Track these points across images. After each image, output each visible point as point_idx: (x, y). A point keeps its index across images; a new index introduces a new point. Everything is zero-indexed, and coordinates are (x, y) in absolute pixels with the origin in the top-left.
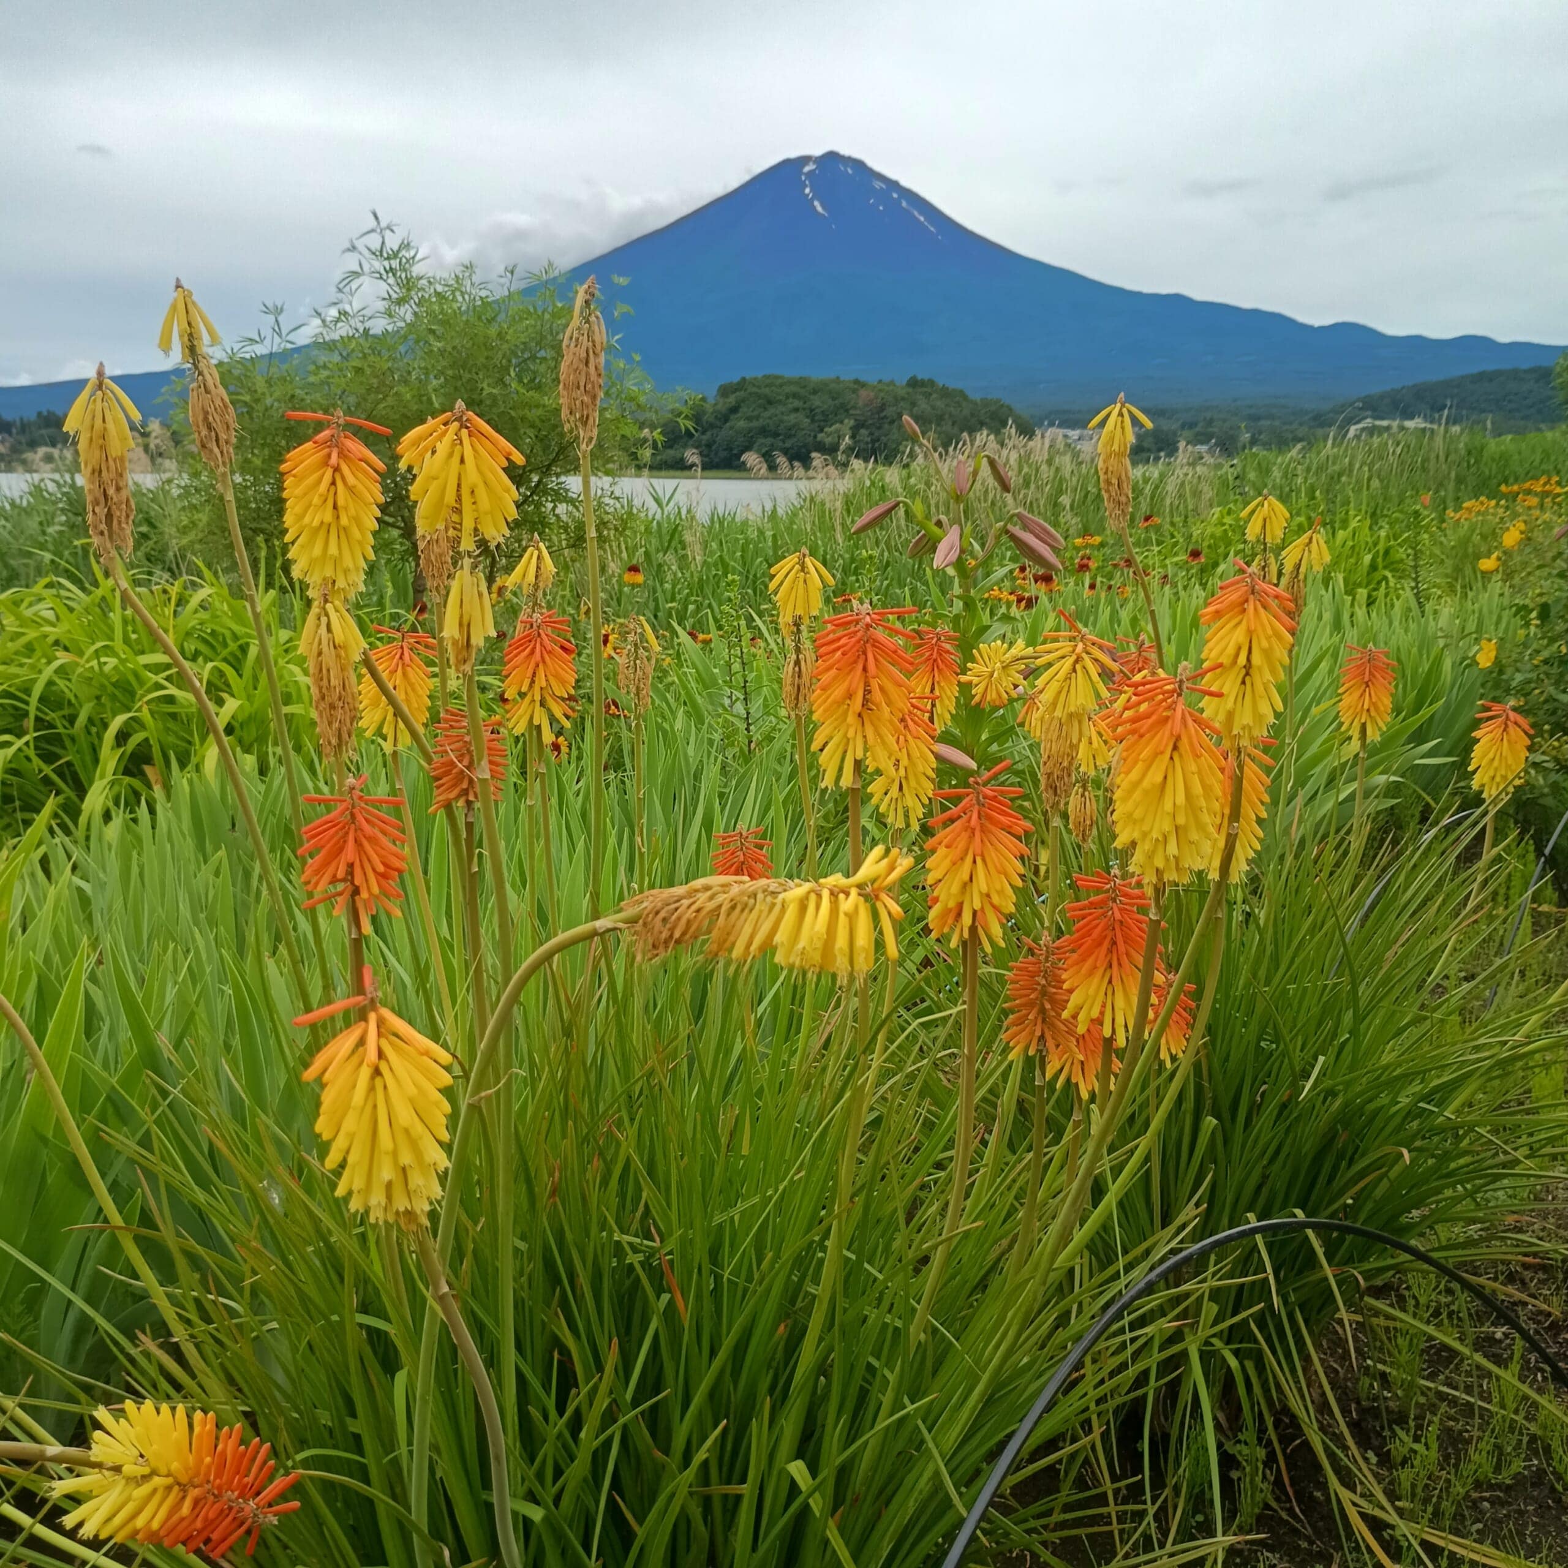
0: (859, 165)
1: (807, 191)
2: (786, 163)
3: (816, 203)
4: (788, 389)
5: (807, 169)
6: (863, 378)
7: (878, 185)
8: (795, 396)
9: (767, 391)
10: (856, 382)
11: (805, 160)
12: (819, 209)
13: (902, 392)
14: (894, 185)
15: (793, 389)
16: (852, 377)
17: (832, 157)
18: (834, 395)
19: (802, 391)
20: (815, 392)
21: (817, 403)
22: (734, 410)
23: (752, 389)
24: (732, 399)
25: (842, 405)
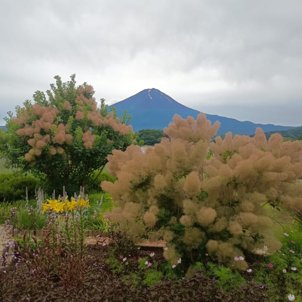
0: (158, 91)
1: (149, 95)
2: (145, 90)
4: (151, 132)
5: (149, 91)
7: (162, 94)
8: (152, 133)
9: (148, 132)
11: (148, 89)
12: (151, 98)
14: (165, 94)
15: (153, 132)
17: (153, 89)
18: (159, 133)
19: (154, 132)
20: (156, 132)
21: (156, 134)
22: (142, 135)
23: (145, 131)
24: (141, 133)
25: (161, 135)
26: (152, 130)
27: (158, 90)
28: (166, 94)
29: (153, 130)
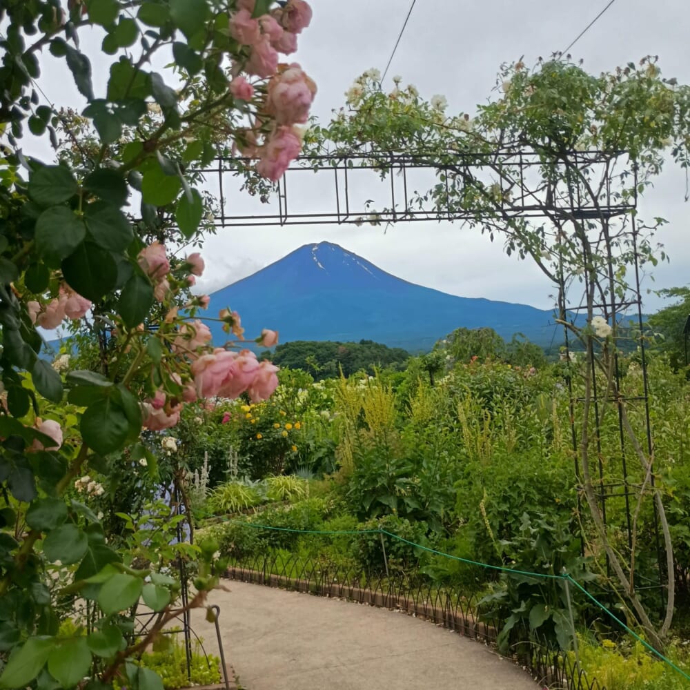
0: (337, 247)
1: (315, 258)
2: (305, 247)
4: (307, 347)
5: (314, 249)
6: (340, 341)
7: (346, 255)
8: (310, 350)
9: (297, 348)
10: (338, 343)
11: (313, 245)
12: (320, 266)
13: (358, 347)
14: (353, 255)
15: (310, 347)
16: (336, 341)
17: (325, 243)
18: (328, 349)
19: (314, 348)
20: (319, 348)
21: (320, 351)
22: (283, 357)
23: (291, 347)
24: (282, 352)
25: (332, 353)
26: (308, 344)
27: (336, 245)
28: (357, 254)
29: (314, 344)
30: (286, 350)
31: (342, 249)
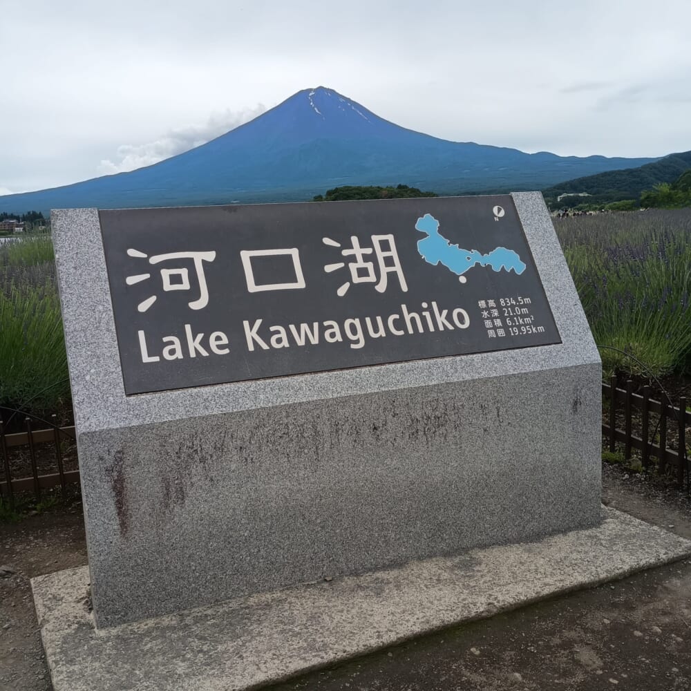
0: (332, 92)
1: (311, 104)
2: (302, 92)
3: (316, 109)
4: (354, 191)
5: (311, 94)
6: (380, 186)
7: (342, 100)
8: (358, 194)
9: (347, 192)
10: (379, 187)
11: (310, 90)
12: (317, 111)
13: (396, 191)
14: (348, 100)
15: (357, 191)
16: (377, 186)
17: (321, 88)
27: (331, 90)
30: (337, 194)
31: (338, 94)
